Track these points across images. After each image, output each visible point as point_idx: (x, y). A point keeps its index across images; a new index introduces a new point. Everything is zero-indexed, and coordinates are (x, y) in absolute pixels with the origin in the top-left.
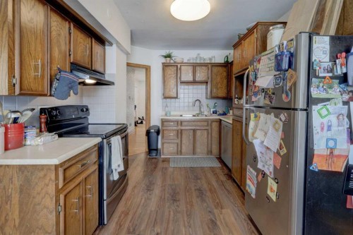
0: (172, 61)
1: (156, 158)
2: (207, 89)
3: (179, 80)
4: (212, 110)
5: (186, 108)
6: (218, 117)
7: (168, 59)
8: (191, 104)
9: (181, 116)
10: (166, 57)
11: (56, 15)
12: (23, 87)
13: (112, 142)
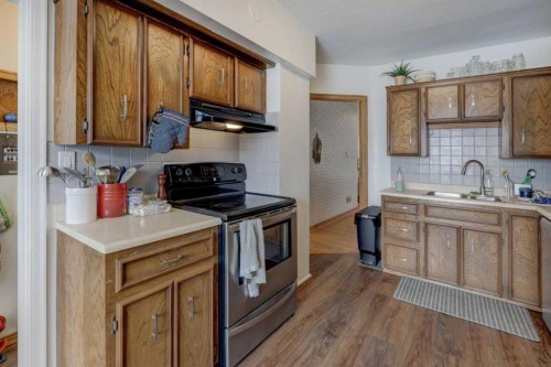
0: (409, 82)
1: (372, 270)
2: (500, 135)
3: (423, 118)
4: (517, 187)
5: (446, 179)
6: (534, 207)
7: (400, 78)
8: (459, 170)
9: (431, 194)
10: (394, 75)
11: (158, 29)
12: (98, 134)
13: (241, 228)
